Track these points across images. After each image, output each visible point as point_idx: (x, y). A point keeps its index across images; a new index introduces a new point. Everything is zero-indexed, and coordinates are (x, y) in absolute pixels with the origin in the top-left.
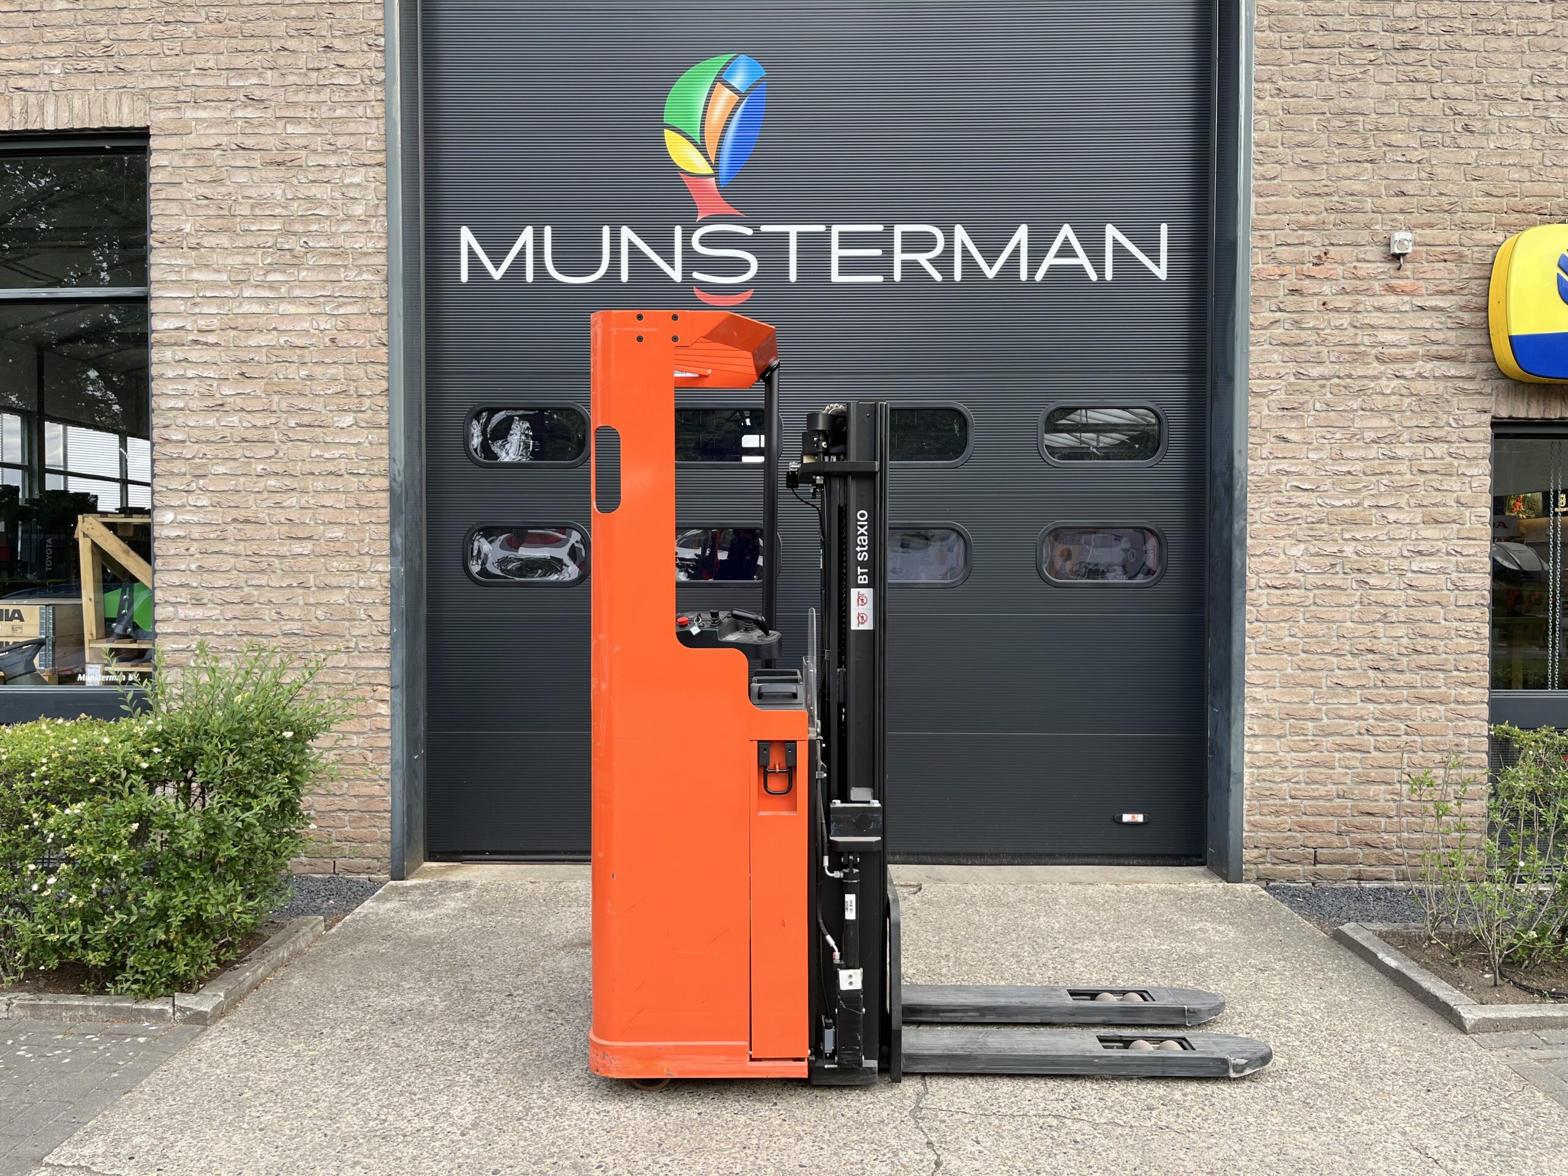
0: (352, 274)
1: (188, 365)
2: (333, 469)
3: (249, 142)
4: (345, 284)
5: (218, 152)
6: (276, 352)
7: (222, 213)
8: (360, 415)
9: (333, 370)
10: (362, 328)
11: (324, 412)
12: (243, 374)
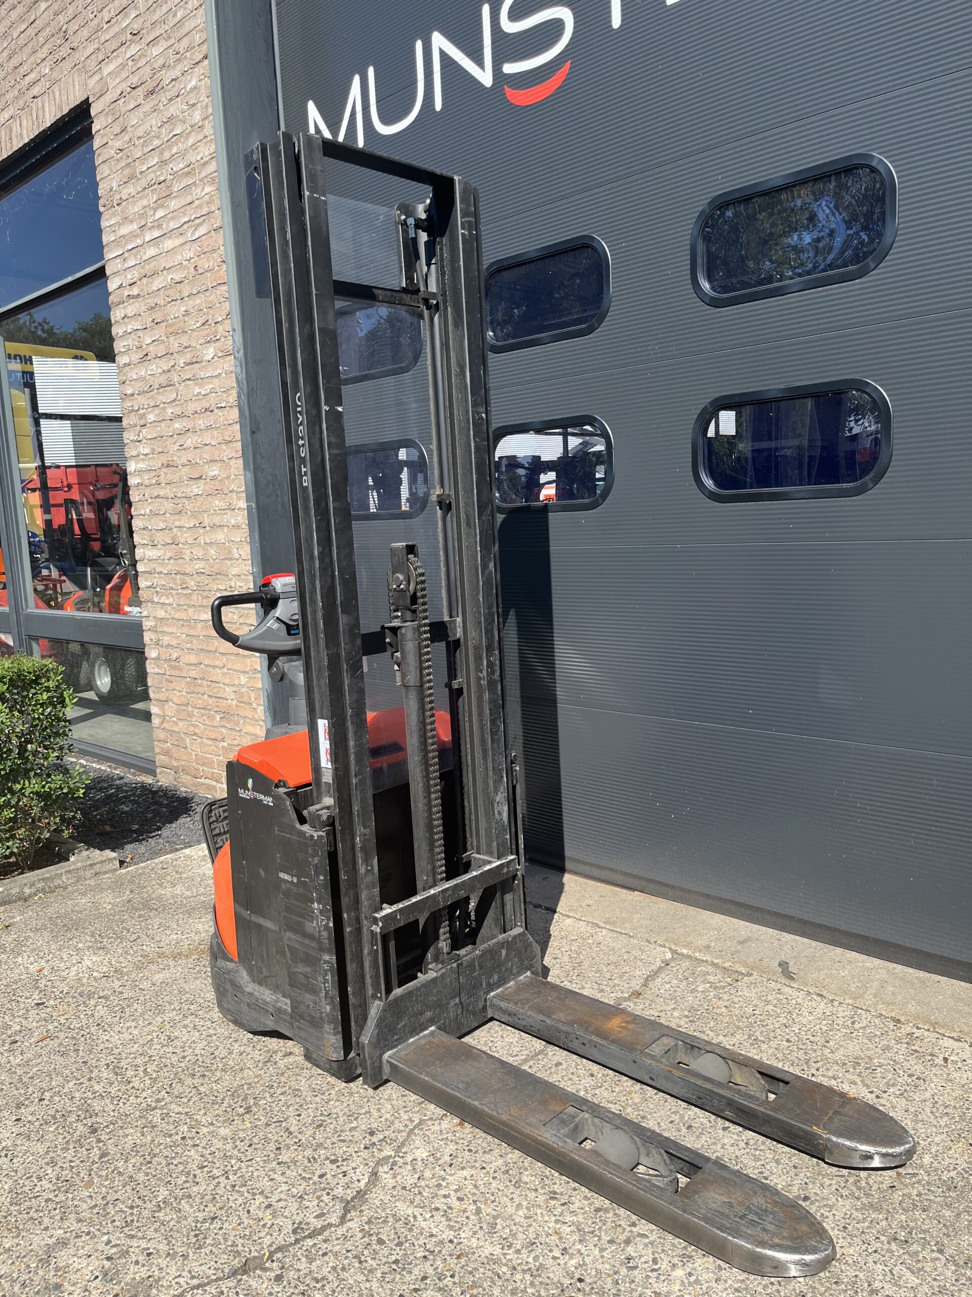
0: (199, 190)
1: (126, 320)
2: (207, 405)
3: (135, 80)
4: (197, 203)
5: (123, 100)
6: (167, 293)
7: (130, 160)
8: (218, 344)
9: (198, 302)
10: (210, 248)
11: (198, 346)
12: (153, 321)
